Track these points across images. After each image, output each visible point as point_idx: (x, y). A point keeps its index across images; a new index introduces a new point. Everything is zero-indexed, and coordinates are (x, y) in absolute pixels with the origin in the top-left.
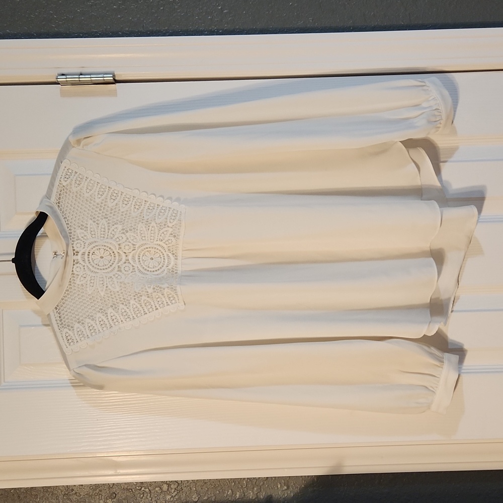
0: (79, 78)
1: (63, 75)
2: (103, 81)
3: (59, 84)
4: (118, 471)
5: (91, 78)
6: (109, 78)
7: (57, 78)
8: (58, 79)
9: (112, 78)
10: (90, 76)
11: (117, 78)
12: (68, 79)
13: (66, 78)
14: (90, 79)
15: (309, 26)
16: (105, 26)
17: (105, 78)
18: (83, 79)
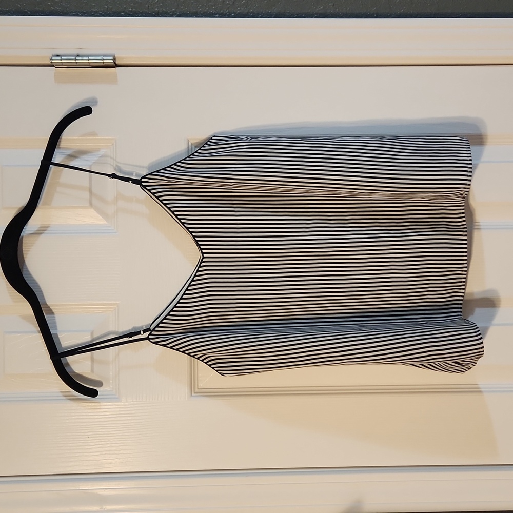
0: (76, 60)
1: (58, 56)
2: (102, 64)
3: (53, 66)
4: (104, 507)
5: (89, 60)
6: (109, 61)
7: (51, 59)
8: (53, 60)
9: (112, 61)
10: (88, 58)
11: (117, 62)
12: (63, 61)
13: (61, 60)
14: (87, 61)
15: (329, 11)
16: (107, 5)
17: (104, 61)
18: (80, 61)
